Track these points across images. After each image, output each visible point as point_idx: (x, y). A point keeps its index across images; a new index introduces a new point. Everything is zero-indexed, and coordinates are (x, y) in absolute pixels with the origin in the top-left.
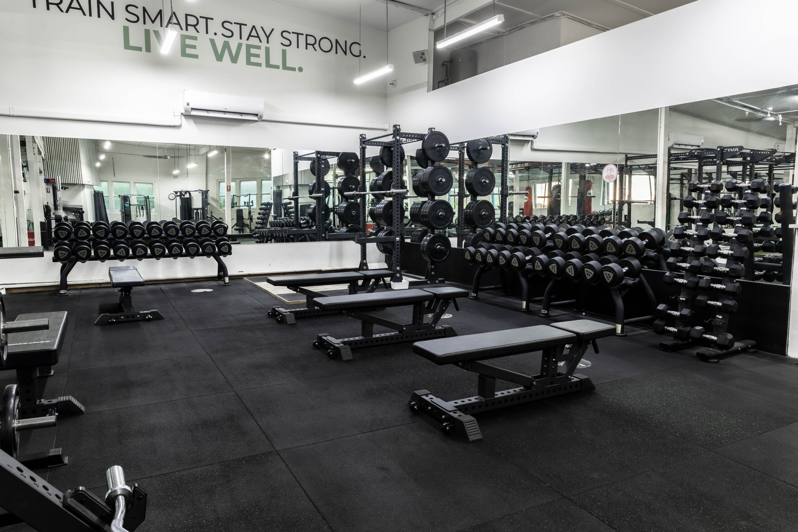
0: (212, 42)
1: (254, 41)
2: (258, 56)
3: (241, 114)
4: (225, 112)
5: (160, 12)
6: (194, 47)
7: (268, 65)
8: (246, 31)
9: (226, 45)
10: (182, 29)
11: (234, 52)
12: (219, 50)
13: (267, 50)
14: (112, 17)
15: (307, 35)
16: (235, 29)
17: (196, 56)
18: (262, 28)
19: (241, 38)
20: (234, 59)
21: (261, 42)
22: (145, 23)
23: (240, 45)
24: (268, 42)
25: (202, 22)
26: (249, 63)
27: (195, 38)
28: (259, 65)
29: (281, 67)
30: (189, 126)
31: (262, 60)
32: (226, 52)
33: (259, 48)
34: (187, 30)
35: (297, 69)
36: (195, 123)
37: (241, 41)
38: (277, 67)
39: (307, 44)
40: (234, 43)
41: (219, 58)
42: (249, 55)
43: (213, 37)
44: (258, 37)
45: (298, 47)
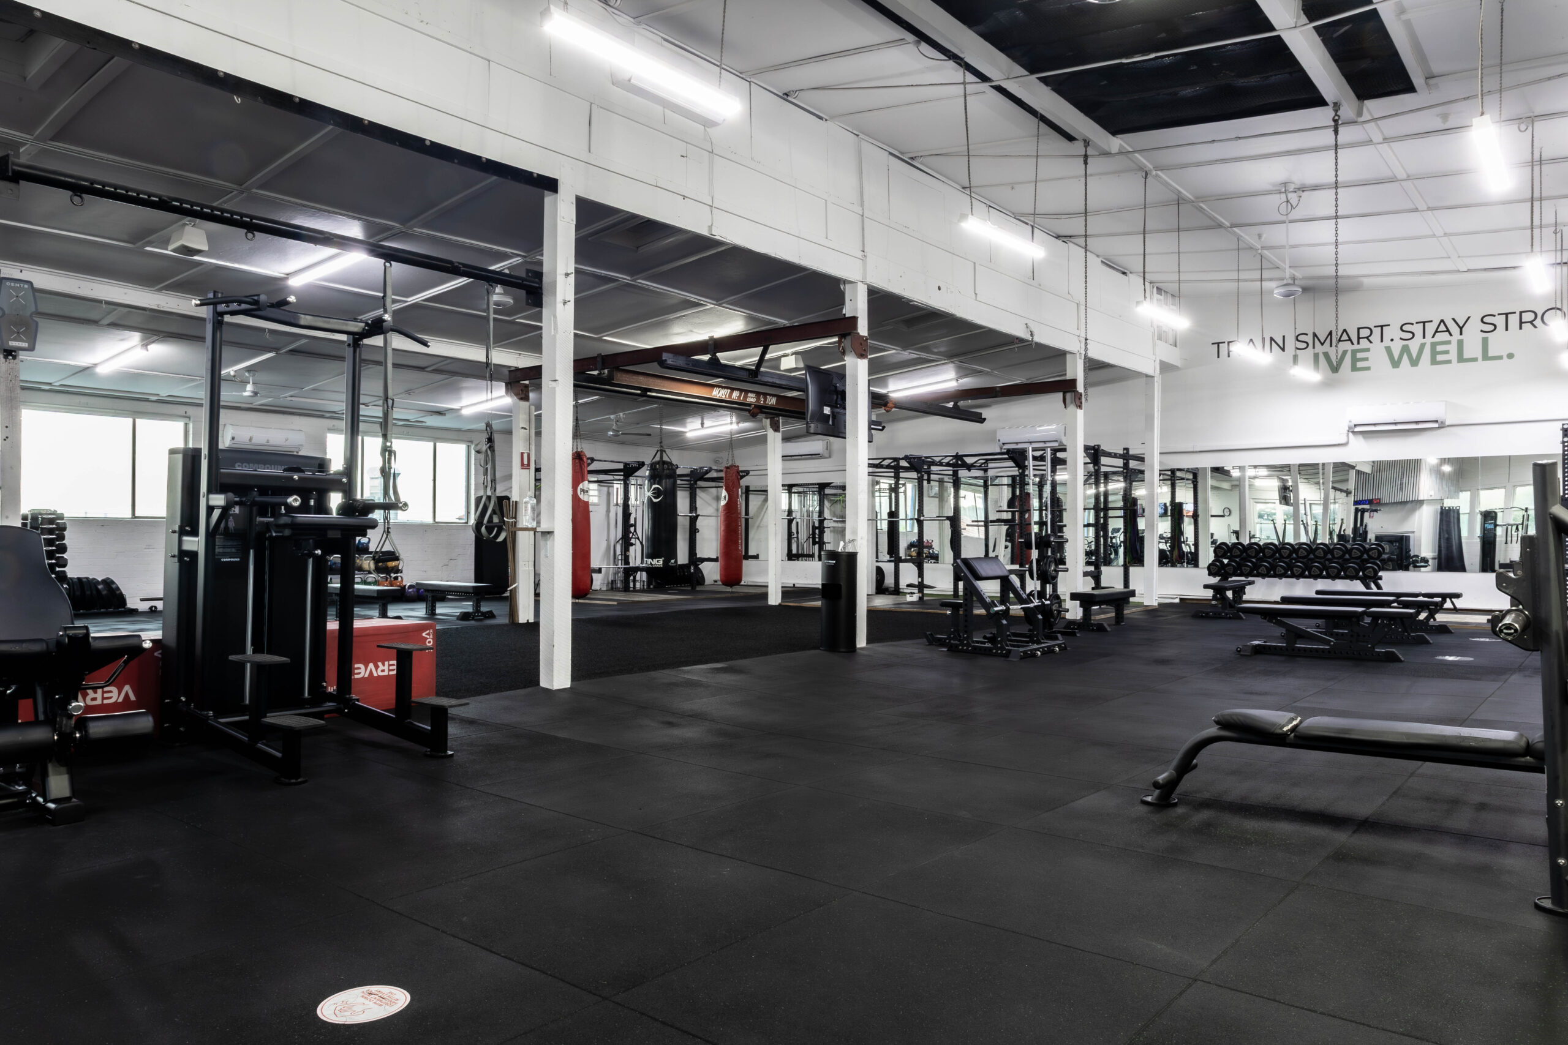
0: (1388, 350)
1: (1442, 337)
2: (1447, 352)
3: (1417, 422)
4: (1396, 423)
5: (1330, 333)
6: (1366, 359)
7: (1461, 359)
8: (1430, 328)
9: (1405, 349)
10: (1353, 344)
11: (1414, 355)
12: (1396, 356)
13: (1460, 343)
14: (1283, 349)
15: (1521, 313)
16: (1418, 329)
17: (1368, 369)
18: (1454, 319)
19: (1424, 337)
20: (1414, 362)
21: (1451, 335)
22: (1314, 347)
23: (1423, 346)
24: (1461, 334)
25: (1377, 331)
26: (1434, 362)
27: (1368, 350)
28: (1449, 362)
29: (1480, 358)
30: (1357, 442)
31: (1453, 355)
32: (1405, 356)
33: (1449, 342)
34: (1358, 343)
35: (1505, 357)
36: (1364, 438)
37: (1424, 341)
38: (1475, 360)
39: (1521, 323)
40: (1414, 346)
41: (1396, 364)
42: (1434, 353)
43: (1390, 344)
44: (1448, 330)
45: (1507, 329)
